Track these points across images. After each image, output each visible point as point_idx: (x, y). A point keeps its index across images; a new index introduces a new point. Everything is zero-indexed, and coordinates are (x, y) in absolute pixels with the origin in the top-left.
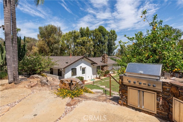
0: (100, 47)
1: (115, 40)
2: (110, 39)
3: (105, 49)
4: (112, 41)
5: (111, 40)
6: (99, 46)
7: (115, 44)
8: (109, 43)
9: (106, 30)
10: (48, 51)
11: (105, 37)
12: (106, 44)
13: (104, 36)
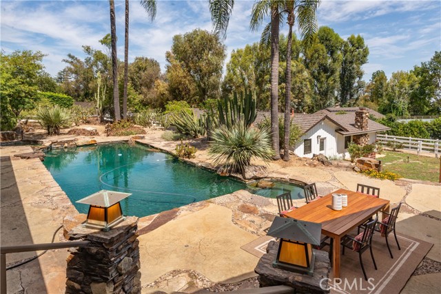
0: (321, 83)
1: (363, 63)
2: (349, 59)
3: (333, 88)
4: (354, 66)
5: (351, 62)
6: (318, 80)
7: (362, 74)
8: (344, 70)
9: (337, 38)
10: (192, 92)
11: (335, 56)
12: (337, 74)
13: (332, 53)
